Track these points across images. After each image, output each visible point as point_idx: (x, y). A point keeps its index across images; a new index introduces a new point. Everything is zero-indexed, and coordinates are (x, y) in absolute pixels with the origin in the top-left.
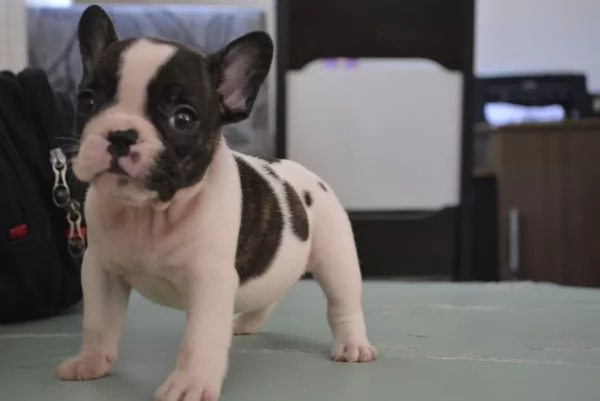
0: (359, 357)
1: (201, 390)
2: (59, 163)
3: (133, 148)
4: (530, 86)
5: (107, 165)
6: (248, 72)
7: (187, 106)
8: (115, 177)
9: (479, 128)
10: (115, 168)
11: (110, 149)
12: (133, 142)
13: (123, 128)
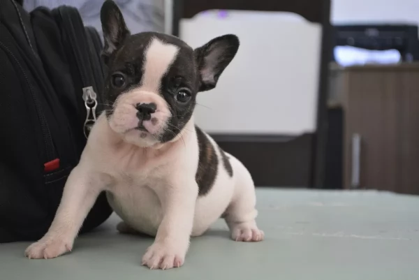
0: (253, 237)
1: (174, 257)
2: (90, 100)
3: (153, 115)
4: (372, 33)
5: (136, 125)
6: (219, 58)
7: (186, 89)
8: (139, 132)
9: (332, 67)
10: (141, 127)
11: (138, 115)
12: (153, 112)
13: (147, 102)
